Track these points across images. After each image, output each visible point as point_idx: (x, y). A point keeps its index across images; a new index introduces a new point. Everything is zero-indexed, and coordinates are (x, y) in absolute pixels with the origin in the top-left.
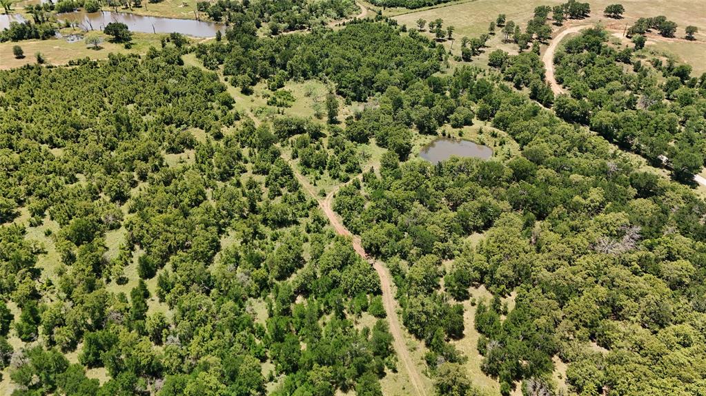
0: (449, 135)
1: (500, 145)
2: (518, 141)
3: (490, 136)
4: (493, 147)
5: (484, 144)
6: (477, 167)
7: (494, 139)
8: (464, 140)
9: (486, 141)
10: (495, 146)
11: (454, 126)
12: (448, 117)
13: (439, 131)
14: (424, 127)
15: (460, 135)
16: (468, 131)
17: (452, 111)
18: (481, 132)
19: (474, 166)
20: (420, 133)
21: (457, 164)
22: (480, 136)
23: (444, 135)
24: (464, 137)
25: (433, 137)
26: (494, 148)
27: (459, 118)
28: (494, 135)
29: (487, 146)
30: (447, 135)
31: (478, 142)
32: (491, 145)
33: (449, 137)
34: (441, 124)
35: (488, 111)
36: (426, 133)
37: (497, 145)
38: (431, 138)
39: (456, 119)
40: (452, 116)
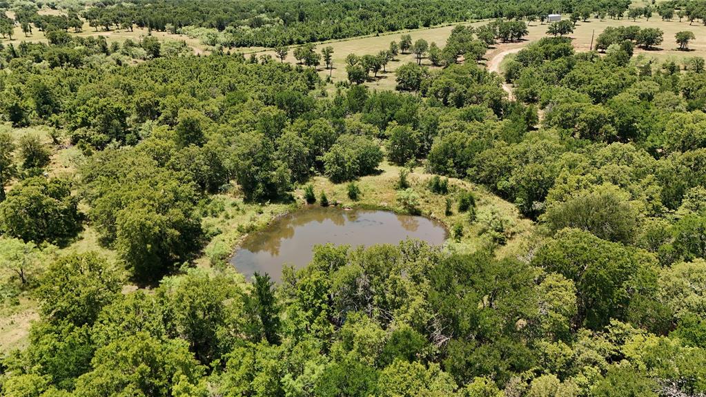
0: (324, 199)
1: (463, 208)
2: (506, 195)
3: (428, 192)
4: (442, 217)
5: (417, 213)
6: (416, 279)
7: (442, 199)
8: (366, 208)
9: (421, 205)
10: (449, 213)
11: (337, 179)
12: (319, 158)
13: (299, 193)
14: (255, 183)
15: (353, 195)
16: (372, 187)
17: (326, 141)
18: (404, 185)
19: (405, 280)
20: (246, 201)
21: (338, 279)
22: (403, 194)
23: (311, 199)
24: (364, 200)
25: (280, 209)
26: (447, 220)
27: (346, 156)
28: (440, 189)
29: (428, 217)
30: (319, 200)
31: (401, 208)
32: (438, 211)
33: (325, 203)
34: (302, 177)
35: (412, 141)
36: (262, 199)
37: (455, 208)
38: (272, 211)
39: (338, 161)
40: (327, 156)
